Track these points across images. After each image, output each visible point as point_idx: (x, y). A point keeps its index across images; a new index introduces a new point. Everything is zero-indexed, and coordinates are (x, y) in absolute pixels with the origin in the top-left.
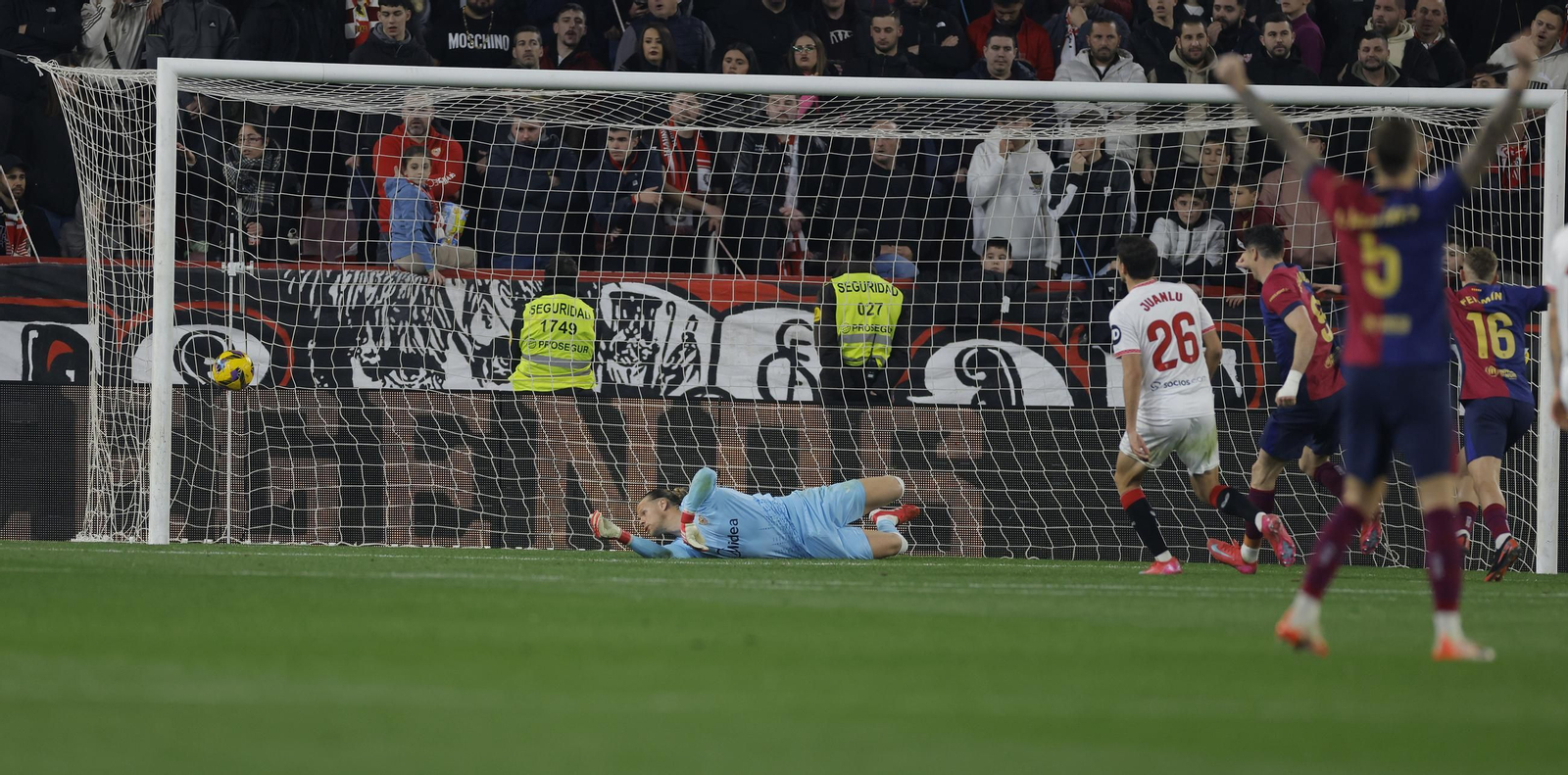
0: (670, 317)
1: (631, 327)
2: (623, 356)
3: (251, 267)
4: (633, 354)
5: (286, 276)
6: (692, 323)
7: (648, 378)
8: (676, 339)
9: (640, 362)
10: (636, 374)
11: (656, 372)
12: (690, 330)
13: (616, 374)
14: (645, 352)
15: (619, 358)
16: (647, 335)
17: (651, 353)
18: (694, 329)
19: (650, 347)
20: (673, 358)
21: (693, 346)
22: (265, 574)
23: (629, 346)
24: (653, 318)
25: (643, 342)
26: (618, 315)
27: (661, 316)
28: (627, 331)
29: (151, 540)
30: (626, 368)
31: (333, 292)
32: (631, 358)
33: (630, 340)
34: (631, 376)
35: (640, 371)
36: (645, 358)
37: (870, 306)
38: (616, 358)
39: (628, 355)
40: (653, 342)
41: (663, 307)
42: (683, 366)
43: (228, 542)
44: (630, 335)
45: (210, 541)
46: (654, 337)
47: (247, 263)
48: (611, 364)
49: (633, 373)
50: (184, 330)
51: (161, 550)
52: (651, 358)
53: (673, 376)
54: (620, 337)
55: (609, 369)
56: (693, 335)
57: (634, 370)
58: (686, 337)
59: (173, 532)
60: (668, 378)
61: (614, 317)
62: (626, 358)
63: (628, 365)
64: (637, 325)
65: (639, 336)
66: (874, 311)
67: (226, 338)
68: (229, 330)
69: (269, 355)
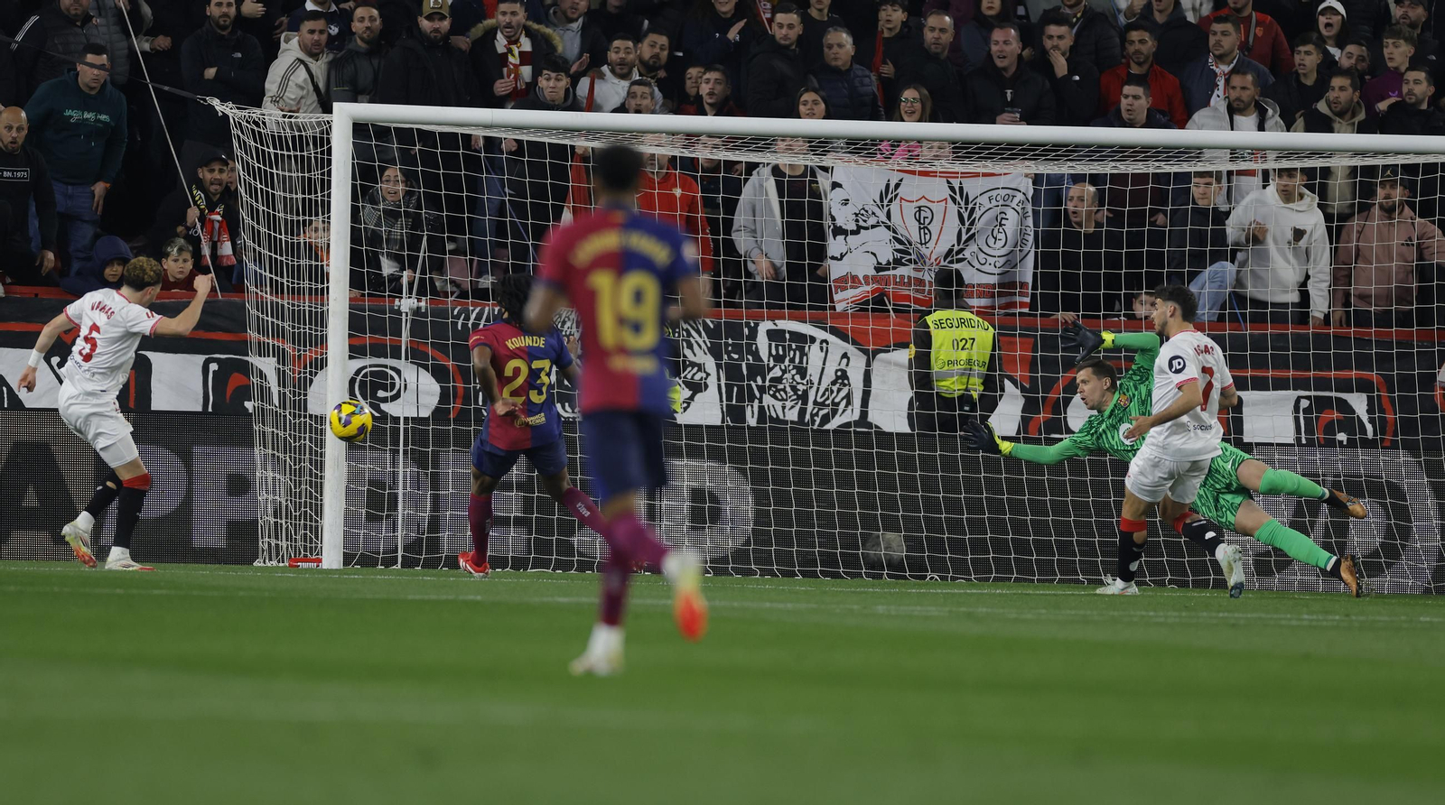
0: (824, 353)
1: (787, 363)
2: (779, 391)
3: (423, 304)
4: (788, 389)
5: (455, 312)
6: (845, 361)
7: (802, 412)
8: (830, 375)
9: (795, 397)
10: (790, 409)
11: (810, 406)
12: (843, 366)
13: (771, 408)
14: (801, 387)
15: (775, 392)
16: (802, 372)
17: (805, 388)
18: (847, 365)
19: (805, 382)
20: (827, 393)
21: (846, 382)
22: (433, 597)
23: (784, 381)
24: (807, 355)
25: (798, 378)
26: (774, 352)
27: (814, 353)
28: (783, 367)
29: (325, 565)
30: (781, 403)
32: (786, 393)
33: (786, 376)
34: (786, 410)
35: (795, 405)
36: (800, 393)
37: (964, 341)
38: (771, 392)
39: (784, 390)
40: (808, 378)
41: (817, 345)
42: (836, 400)
43: (399, 569)
44: (786, 370)
45: (382, 568)
46: (808, 374)
47: (419, 300)
48: (767, 398)
49: (788, 408)
50: (358, 364)
51: (335, 574)
52: (806, 392)
53: (826, 411)
54: (777, 372)
55: (765, 404)
56: (846, 371)
57: (789, 404)
58: (839, 373)
59: (345, 558)
60: (821, 413)
61: (770, 354)
62: (782, 393)
63: (783, 400)
64: (792, 360)
65: (794, 372)
66: (968, 346)
67: (398, 372)
68: (401, 364)
69: (439, 388)
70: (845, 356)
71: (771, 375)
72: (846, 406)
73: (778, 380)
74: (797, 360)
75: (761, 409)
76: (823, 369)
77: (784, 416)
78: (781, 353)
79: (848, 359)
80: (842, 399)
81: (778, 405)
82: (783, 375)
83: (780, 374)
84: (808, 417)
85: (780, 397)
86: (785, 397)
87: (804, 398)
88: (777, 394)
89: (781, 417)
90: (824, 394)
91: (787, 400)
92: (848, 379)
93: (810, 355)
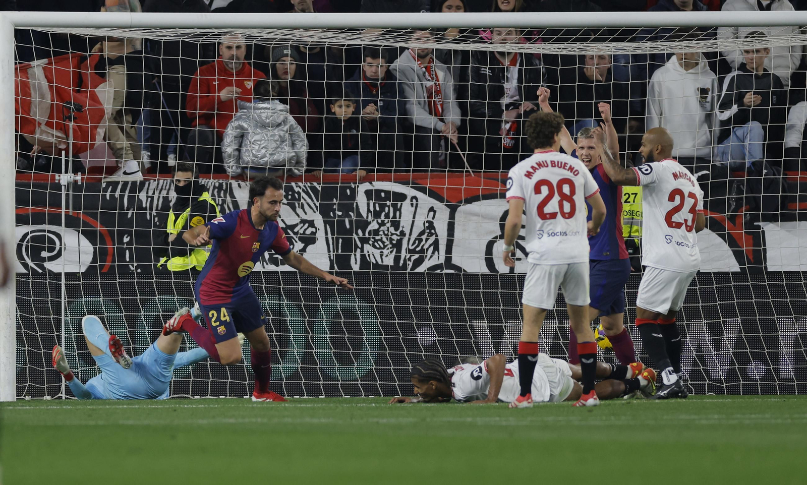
0: (414, 208)
1: (383, 217)
2: (376, 241)
3: (79, 178)
6: (432, 214)
7: (397, 259)
8: (419, 227)
9: (391, 246)
10: (387, 256)
11: (403, 254)
12: (430, 219)
13: (371, 256)
14: (395, 237)
15: (374, 242)
16: (396, 224)
17: (399, 238)
18: (433, 218)
19: (398, 233)
20: (417, 242)
21: (433, 231)
22: (92, 423)
23: (381, 233)
24: (400, 210)
25: (392, 230)
26: (372, 209)
27: (407, 208)
28: (380, 221)
29: (2, 398)
30: (379, 251)
31: (143, 196)
32: (383, 243)
33: (382, 228)
34: (383, 257)
35: (391, 252)
36: (394, 242)
37: (627, 196)
38: (371, 242)
39: (381, 240)
40: (401, 229)
41: (408, 201)
42: (425, 247)
43: (64, 398)
44: (382, 224)
45: (49, 398)
46: (401, 225)
48: (367, 247)
49: (384, 255)
50: (24, 229)
51: (10, 406)
52: (399, 242)
53: (417, 256)
54: (374, 226)
55: (365, 252)
56: (433, 223)
57: (386, 252)
58: (427, 225)
59: (19, 391)
60: (413, 258)
61: (369, 211)
62: (379, 242)
63: (380, 248)
64: (387, 216)
65: (389, 225)
66: (631, 199)
67: (59, 236)
68: (61, 230)
69: (93, 248)
70: (432, 209)
71: (370, 228)
72: (433, 253)
73: (376, 232)
74: (391, 215)
75: (363, 257)
76: (413, 222)
77: (382, 262)
78: (378, 209)
79: (435, 212)
80: (430, 246)
81: (377, 252)
82: (380, 227)
83: (377, 227)
84: (402, 262)
85: (378, 246)
86: (382, 246)
87: (398, 246)
88: (376, 244)
89: (380, 263)
90: (414, 243)
91: (384, 248)
92: (434, 229)
93: (402, 210)
